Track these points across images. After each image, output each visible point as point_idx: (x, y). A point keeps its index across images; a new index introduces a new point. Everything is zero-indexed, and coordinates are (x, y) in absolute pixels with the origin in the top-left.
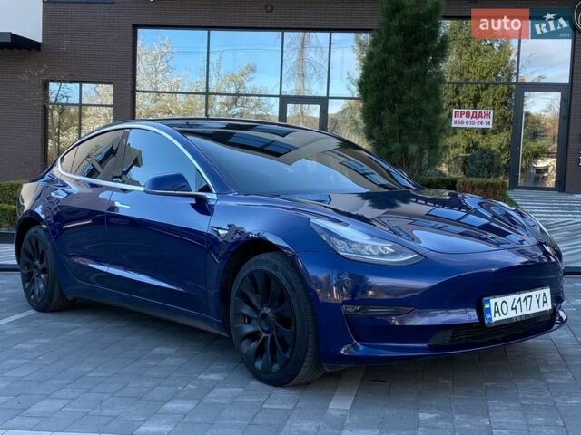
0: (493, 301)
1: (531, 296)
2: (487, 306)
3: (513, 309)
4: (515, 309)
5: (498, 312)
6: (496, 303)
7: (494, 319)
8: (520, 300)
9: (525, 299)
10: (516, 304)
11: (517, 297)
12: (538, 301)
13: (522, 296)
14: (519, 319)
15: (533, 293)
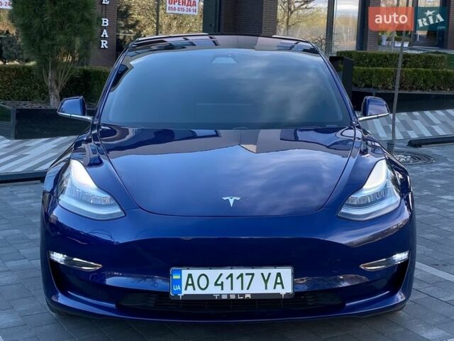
0: (185, 272)
1: (253, 275)
2: (176, 277)
3: (216, 284)
4: (222, 284)
5: (193, 284)
6: (190, 276)
7: (184, 292)
8: (231, 276)
9: (241, 275)
10: (223, 279)
11: (226, 272)
12: (266, 282)
13: (236, 272)
14: (225, 297)
15: (257, 272)
